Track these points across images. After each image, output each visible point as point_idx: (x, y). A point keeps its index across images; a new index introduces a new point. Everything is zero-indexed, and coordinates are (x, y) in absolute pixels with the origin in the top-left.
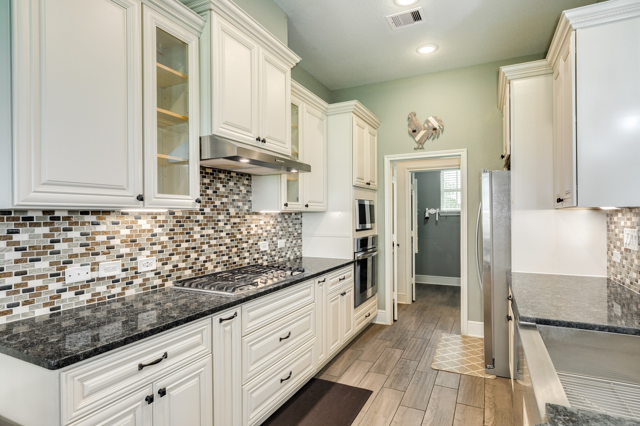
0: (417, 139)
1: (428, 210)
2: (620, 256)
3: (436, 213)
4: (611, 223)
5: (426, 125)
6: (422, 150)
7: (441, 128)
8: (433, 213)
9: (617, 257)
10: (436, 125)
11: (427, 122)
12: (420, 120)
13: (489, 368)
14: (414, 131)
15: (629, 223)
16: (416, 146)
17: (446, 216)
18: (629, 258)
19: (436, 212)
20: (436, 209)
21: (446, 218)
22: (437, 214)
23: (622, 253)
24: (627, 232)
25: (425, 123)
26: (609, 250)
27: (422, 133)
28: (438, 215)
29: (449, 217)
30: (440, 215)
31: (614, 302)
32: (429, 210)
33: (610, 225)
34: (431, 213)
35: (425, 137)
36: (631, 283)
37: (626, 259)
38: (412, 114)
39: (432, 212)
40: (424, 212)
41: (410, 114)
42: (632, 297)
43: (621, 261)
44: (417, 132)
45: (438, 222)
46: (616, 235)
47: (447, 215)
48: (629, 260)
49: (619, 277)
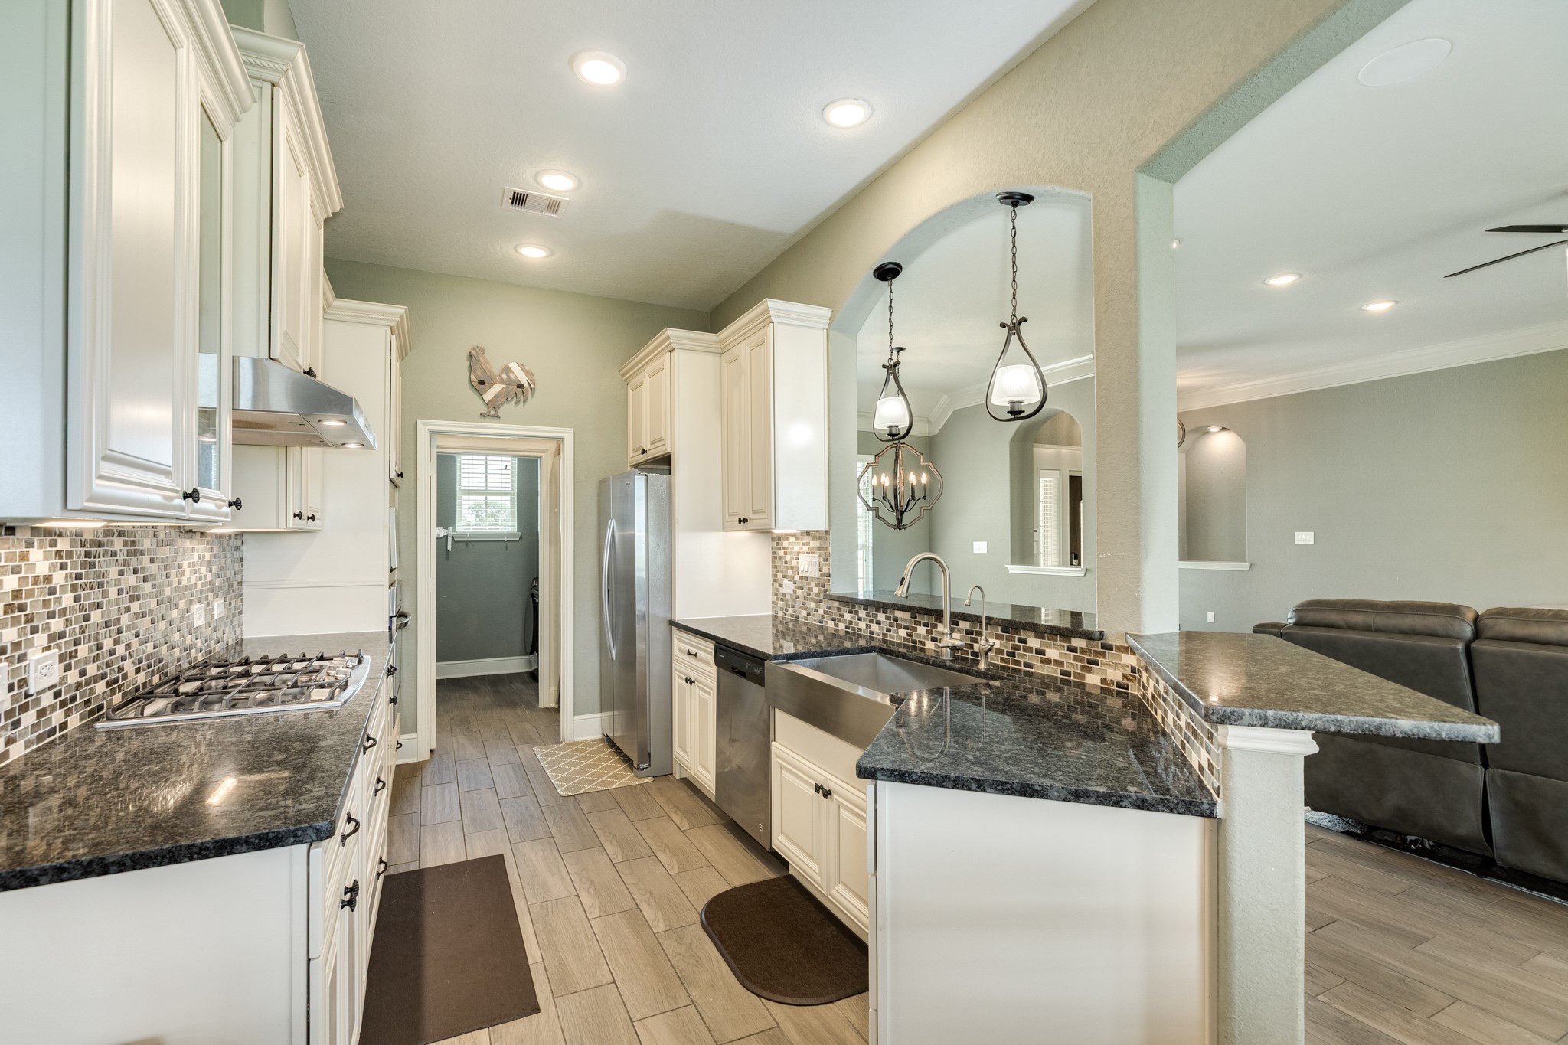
0: (489, 396)
2: (793, 586)
3: (447, 536)
4: (779, 549)
5: (504, 376)
6: (496, 420)
7: (532, 386)
8: (442, 536)
9: (788, 587)
10: (523, 379)
11: (507, 370)
12: (494, 362)
13: (643, 769)
14: (482, 382)
15: (805, 548)
16: (484, 410)
17: (467, 542)
18: (806, 588)
19: (446, 534)
20: (446, 528)
21: (467, 545)
22: (449, 537)
23: (795, 583)
24: (805, 558)
25: (502, 373)
26: (774, 581)
27: (497, 388)
28: (452, 540)
29: (473, 544)
30: (456, 540)
31: (782, 641)
33: (777, 551)
35: (503, 397)
36: (809, 614)
37: (802, 589)
38: (477, 350)
39: (439, 535)
41: (474, 349)
42: (809, 629)
43: (795, 592)
44: (487, 384)
45: (450, 554)
46: (786, 562)
47: (469, 540)
48: (806, 590)
49: (791, 610)
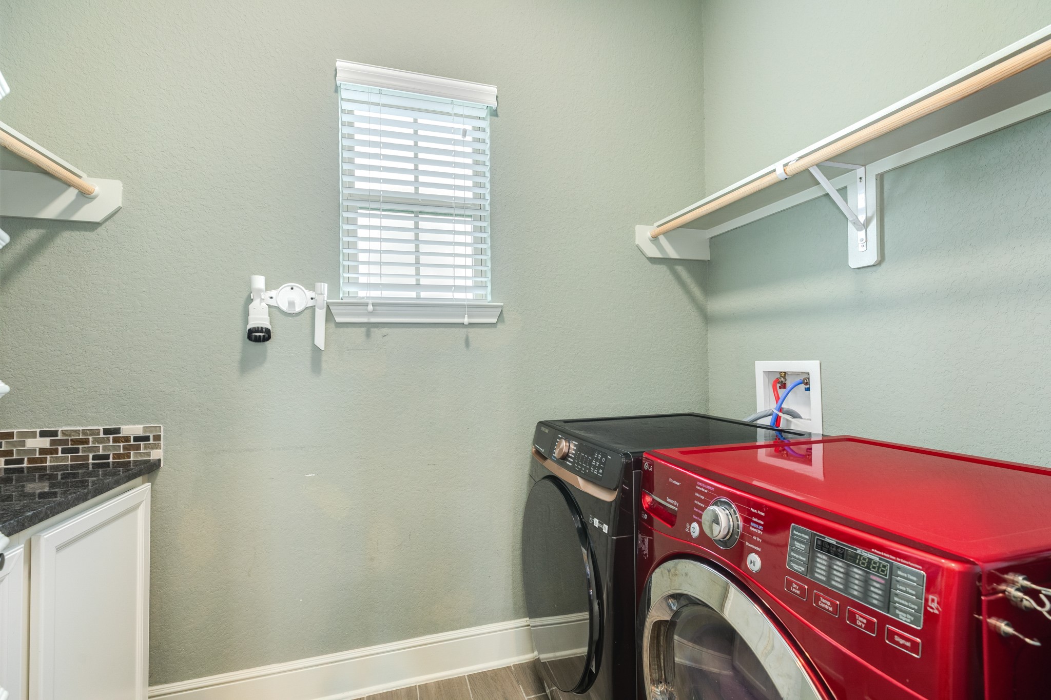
1: (268, 287)
3: (313, 308)
8: (298, 309)
17: (369, 326)
19: (312, 303)
20: (312, 288)
21: (368, 335)
22: (320, 315)
28: (327, 321)
29: (385, 330)
30: (338, 319)
32: (273, 293)
34: (284, 307)
39: (291, 304)
40: (242, 301)
45: (324, 358)
